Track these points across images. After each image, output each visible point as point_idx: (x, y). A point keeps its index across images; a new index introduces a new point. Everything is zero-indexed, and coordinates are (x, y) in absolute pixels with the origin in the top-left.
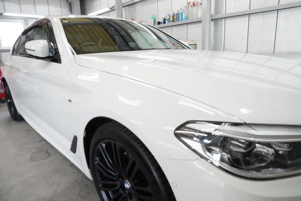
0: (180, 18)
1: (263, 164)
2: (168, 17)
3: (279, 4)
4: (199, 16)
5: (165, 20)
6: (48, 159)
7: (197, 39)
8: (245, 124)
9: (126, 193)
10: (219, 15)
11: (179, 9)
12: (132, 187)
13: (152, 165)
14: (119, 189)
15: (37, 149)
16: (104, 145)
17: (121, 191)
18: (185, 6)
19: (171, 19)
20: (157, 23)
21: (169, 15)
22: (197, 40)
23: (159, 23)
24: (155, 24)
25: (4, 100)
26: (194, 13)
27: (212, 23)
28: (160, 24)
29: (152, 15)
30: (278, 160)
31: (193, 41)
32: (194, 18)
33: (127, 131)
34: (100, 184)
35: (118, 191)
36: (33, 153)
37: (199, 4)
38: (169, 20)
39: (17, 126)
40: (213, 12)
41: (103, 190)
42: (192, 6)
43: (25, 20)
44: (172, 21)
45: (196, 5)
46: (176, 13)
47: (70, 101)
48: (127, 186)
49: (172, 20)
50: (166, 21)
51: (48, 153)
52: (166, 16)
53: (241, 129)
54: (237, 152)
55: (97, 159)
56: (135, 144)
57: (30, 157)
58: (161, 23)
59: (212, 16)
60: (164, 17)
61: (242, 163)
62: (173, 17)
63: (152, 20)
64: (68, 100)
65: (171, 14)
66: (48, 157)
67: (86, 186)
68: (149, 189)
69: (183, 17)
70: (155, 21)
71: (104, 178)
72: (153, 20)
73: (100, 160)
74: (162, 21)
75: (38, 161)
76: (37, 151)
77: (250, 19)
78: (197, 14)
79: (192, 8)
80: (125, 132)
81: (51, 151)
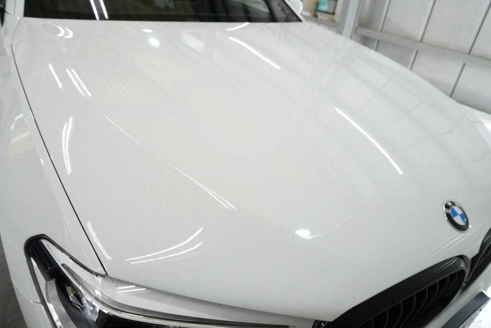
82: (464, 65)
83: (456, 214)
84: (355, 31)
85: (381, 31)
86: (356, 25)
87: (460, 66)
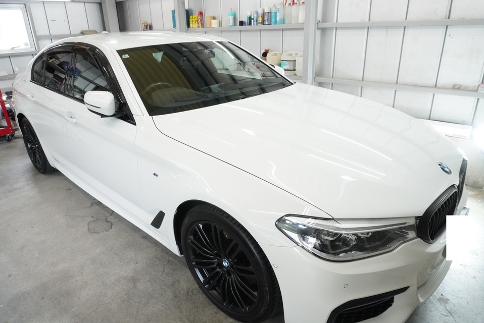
0: (273, 20)
1: (347, 248)
2: (255, 15)
3: (406, 20)
4: (300, 21)
5: (250, 19)
6: (111, 230)
7: (297, 52)
8: (333, 219)
9: (224, 271)
10: (328, 23)
11: (272, 6)
12: (232, 266)
13: (254, 248)
14: (217, 266)
15: (92, 217)
16: (201, 226)
17: (218, 270)
18: (280, 2)
19: (260, 20)
20: (238, 23)
21: (257, 13)
22: (297, 54)
23: (242, 23)
24: (235, 24)
25: (10, 137)
26: (293, 15)
27: (319, 33)
28: (242, 25)
29: (231, 9)
30: (360, 244)
31: (291, 55)
32: (293, 23)
33: (229, 216)
34: (193, 262)
35: (214, 269)
36: (89, 223)
37: (301, 3)
38: (257, 21)
39: (49, 181)
40: (319, 18)
41: (197, 268)
42: (290, 4)
43: (25, 4)
44: (262, 23)
45: (296, 3)
46: (266, 11)
47: (155, 174)
48: (225, 264)
49: (260, 22)
50: (252, 21)
51: (109, 222)
52: (252, 13)
53: (330, 223)
54: (327, 240)
55: (192, 237)
56: (238, 229)
57: (87, 228)
58: (245, 23)
59: (319, 23)
60: (249, 14)
61: (329, 247)
62: (263, 16)
63: (231, 18)
64: (153, 173)
65: (260, 12)
66: (111, 228)
67: (169, 262)
68: (251, 268)
69: (278, 19)
70: (235, 19)
71: (197, 256)
72: (233, 17)
73: (195, 238)
74: (245, 20)
75: (99, 233)
76: (93, 220)
77: (369, 33)
78: (297, 17)
79: (290, 7)
80: (227, 217)
81: (111, 219)
82: (396, 91)
83: (445, 168)
84: (314, 79)
85: (333, 77)
86: (314, 76)
87: (394, 92)
